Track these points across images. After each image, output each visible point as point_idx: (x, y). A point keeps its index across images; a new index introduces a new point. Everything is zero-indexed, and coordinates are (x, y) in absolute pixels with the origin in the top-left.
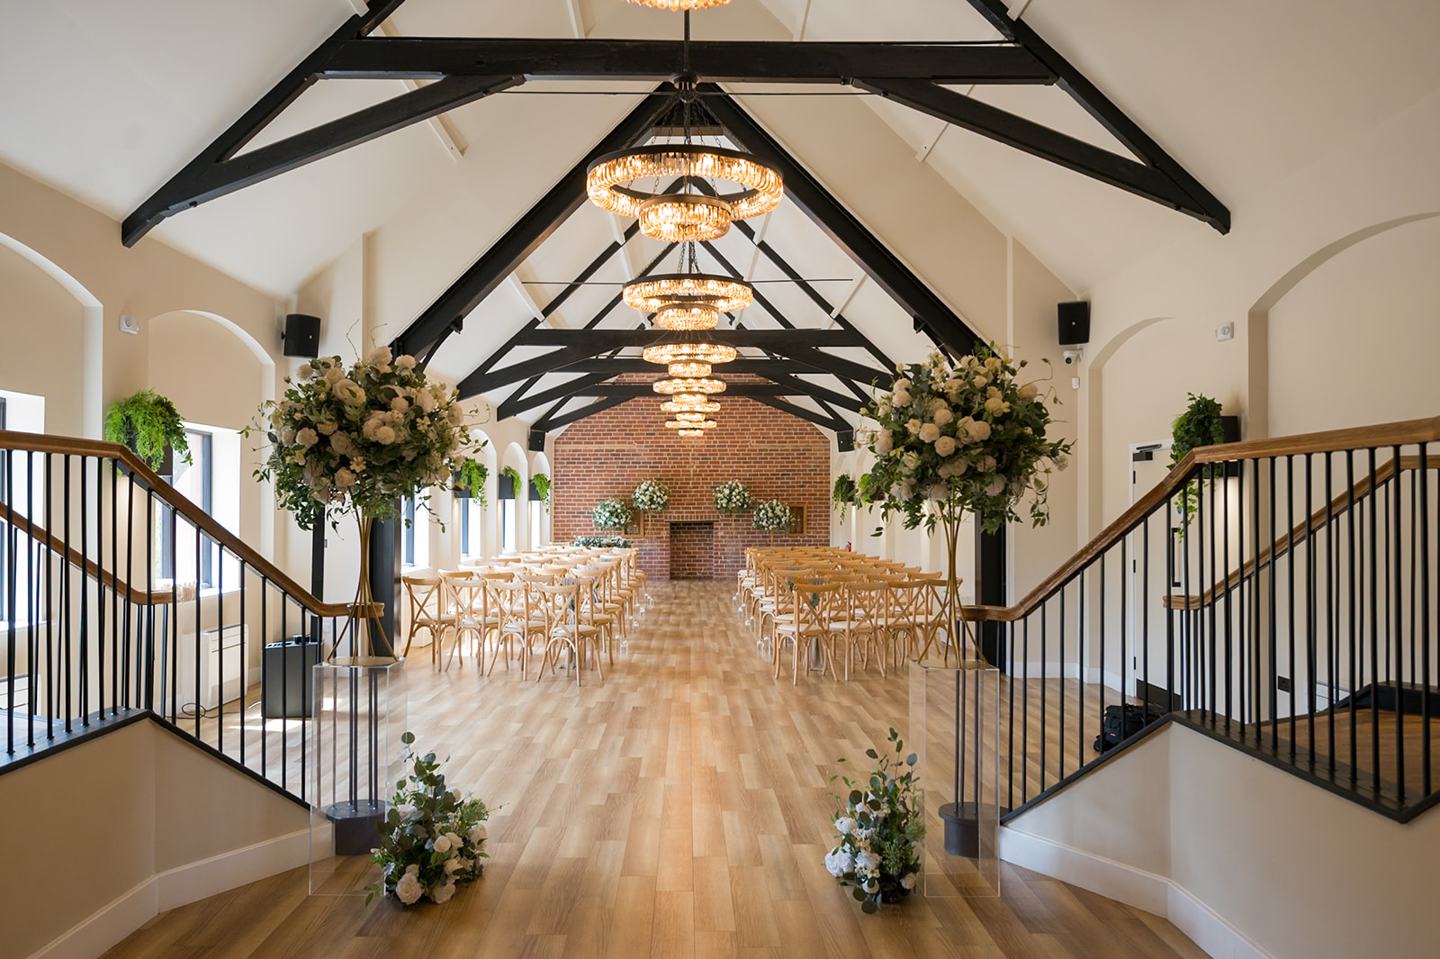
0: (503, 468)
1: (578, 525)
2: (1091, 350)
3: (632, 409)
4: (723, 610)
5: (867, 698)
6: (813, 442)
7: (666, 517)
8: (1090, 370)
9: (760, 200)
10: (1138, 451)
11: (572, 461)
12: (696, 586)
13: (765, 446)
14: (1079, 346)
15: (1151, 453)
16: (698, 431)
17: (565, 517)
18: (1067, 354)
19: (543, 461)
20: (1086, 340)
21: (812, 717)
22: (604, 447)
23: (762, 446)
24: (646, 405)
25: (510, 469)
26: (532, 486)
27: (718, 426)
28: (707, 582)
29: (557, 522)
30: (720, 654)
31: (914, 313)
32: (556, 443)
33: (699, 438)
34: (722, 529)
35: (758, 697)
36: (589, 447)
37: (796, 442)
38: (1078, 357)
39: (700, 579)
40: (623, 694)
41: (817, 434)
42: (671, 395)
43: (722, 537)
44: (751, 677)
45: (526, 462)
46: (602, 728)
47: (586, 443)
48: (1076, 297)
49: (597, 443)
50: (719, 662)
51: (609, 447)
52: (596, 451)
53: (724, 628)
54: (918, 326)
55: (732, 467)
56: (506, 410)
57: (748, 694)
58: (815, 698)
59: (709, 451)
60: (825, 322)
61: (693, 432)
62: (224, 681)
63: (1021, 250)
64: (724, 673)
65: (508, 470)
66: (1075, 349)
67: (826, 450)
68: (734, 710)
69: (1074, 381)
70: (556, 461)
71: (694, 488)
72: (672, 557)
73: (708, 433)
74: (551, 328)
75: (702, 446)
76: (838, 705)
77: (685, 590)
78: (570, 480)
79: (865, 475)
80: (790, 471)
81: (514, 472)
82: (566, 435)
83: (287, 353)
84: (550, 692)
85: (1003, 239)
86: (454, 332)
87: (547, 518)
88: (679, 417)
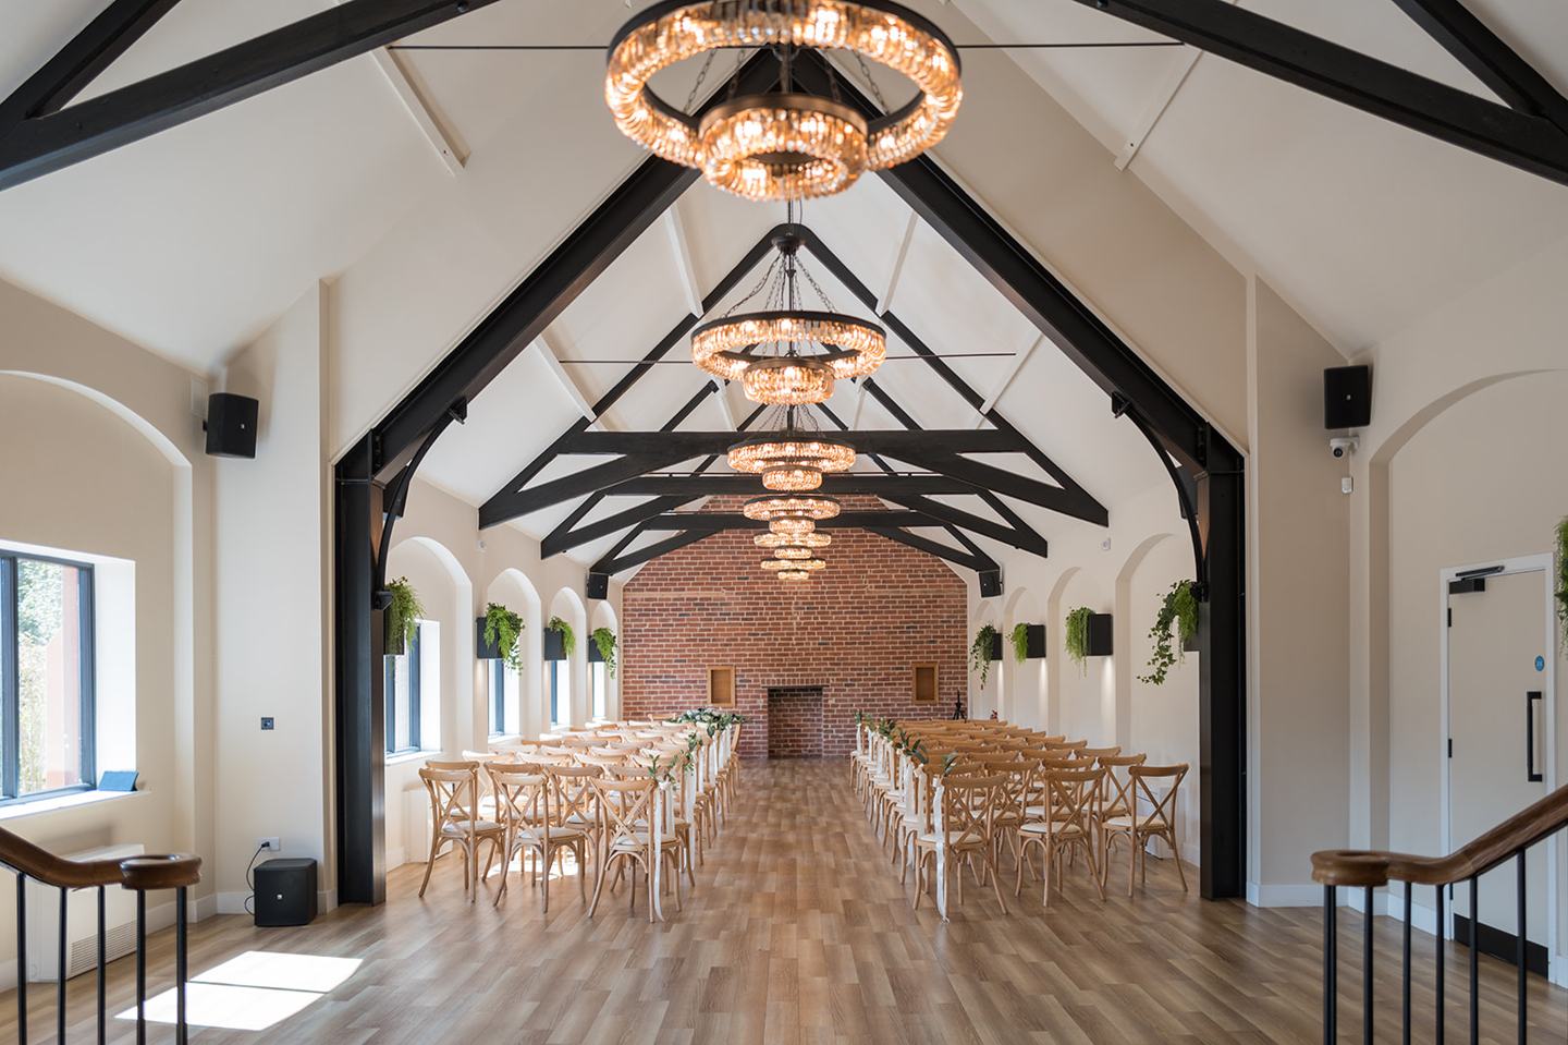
0: (550, 621)
1: (653, 693)
2: (1373, 437)
3: (719, 548)
4: (837, 801)
5: (1059, 947)
6: (945, 586)
7: (763, 682)
8: (1372, 464)
9: (916, 126)
10: (1459, 579)
11: (646, 613)
12: (802, 767)
13: (887, 592)
14: (1351, 430)
15: (1483, 581)
16: (802, 573)
17: (637, 682)
18: (1335, 443)
19: (608, 613)
20: (1365, 421)
21: (983, 983)
22: (685, 594)
23: (883, 592)
24: (736, 542)
25: (560, 621)
26: (592, 644)
27: (827, 567)
28: (815, 761)
29: (626, 689)
30: (837, 872)
31: (1115, 389)
32: (624, 590)
33: (803, 582)
34: (833, 695)
35: (899, 948)
36: (666, 595)
37: (926, 586)
38: (1352, 447)
39: (806, 757)
40: (698, 942)
41: (951, 576)
42: (768, 522)
43: (833, 705)
44: (883, 910)
45: (584, 614)
46: (662, 1010)
47: (662, 590)
48: (1346, 362)
49: (676, 590)
50: (837, 885)
51: (692, 594)
52: (675, 599)
53: (838, 830)
54: (1118, 407)
55: (845, 618)
56: (554, 544)
57: (880, 938)
58: (981, 948)
59: (817, 598)
60: (971, 419)
61: (795, 574)
62: (107, 928)
63: (1267, 293)
64: (846, 903)
65: (557, 622)
66: (1346, 436)
67: (962, 596)
68: (864, 970)
69: (1345, 481)
70: (626, 613)
71: (797, 644)
72: (770, 731)
73: (815, 576)
74: (606, 430)
75: (807, 593)
76: (1018, 958)
77: (788, 773)
78: (643, 636)
79: (1019, 626)
80: (918, 622)
81: (564, 624)
82: (638, 579)
83: (210, 450)
84: (591, 939)
85: (1240, 281)
86: (454, 421)
87: (615, 683)
88: (779, 553)
